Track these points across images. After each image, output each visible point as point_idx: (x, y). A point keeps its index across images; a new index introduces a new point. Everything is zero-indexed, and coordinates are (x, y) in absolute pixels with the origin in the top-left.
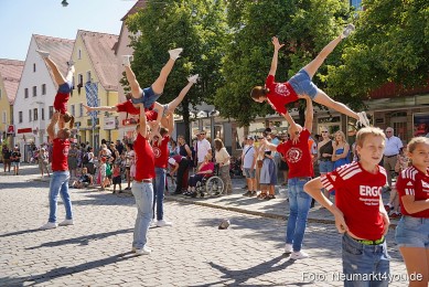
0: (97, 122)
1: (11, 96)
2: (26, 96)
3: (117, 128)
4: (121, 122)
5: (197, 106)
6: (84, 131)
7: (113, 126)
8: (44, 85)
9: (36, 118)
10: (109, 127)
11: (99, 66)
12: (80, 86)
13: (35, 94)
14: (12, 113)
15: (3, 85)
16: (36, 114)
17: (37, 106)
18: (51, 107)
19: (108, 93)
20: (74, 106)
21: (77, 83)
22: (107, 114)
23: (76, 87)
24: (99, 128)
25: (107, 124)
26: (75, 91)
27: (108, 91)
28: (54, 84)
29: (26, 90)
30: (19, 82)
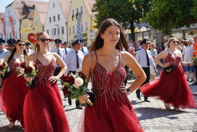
0: (86, 35)
1: (43, 21)
2: (50, 21)
5: (140, 24)
7: (94, 37)
8: (59, 15)
9: (55, 34)
10: (92, 38)
11: (86, 3)
12: (77, 15)
13: (54, 20)
15: (39, 15)
16: (55, 32)
17: (56, 27)
18: (63, 27)
19: (91, 19)
20: (74, 27)
21: (75, 13)
22: (91, 31)
23: (75, 16)
24: (87, 39)
25: (91, 36)
26: (75, 18)
27: (91, 17)
28: (64, 14)
29: (50, 18)
30: (47, 13)
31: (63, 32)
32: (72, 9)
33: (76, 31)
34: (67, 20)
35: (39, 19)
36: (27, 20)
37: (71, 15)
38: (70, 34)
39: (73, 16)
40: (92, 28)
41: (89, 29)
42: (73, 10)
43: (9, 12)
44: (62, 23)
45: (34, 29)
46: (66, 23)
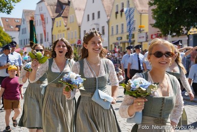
0: (133, 36)
1: (79, 20)
2: (88, 20)
3: (147, 41)
4: (149, 37)
6: (124, 43)
7: (144, 40)
8: (99, 12)
10: (141, 40)
12: (122, 11)
13: (93, 19)
14: (80, 31)
15: (75, 13)
17: (95, 27)
18: (103, 27)
19: (141, 16)
20: (117, 26)
21: (120, 9)
22: (140, 31)
23: (119, 12)
24: (134, 41)
25: (140, 38)
26: (119, 15)
27: (141, 14)
28: (105, 11)
29: (88, 16)
30: (84, 10)
31: (103, 33)
32: (116, 4)
33: (120, 31)
34: (109, 17)
35: (75, 17)
36: (60, 19)
37: (115, 11)
38: (112, 35)
39: (117, 13)
40: (141, 27)
41: (137, 28)
42: (117, 6)
43: (40, 9)
44: (103, 22)
45: (68, 29)
46: (108, 22)
